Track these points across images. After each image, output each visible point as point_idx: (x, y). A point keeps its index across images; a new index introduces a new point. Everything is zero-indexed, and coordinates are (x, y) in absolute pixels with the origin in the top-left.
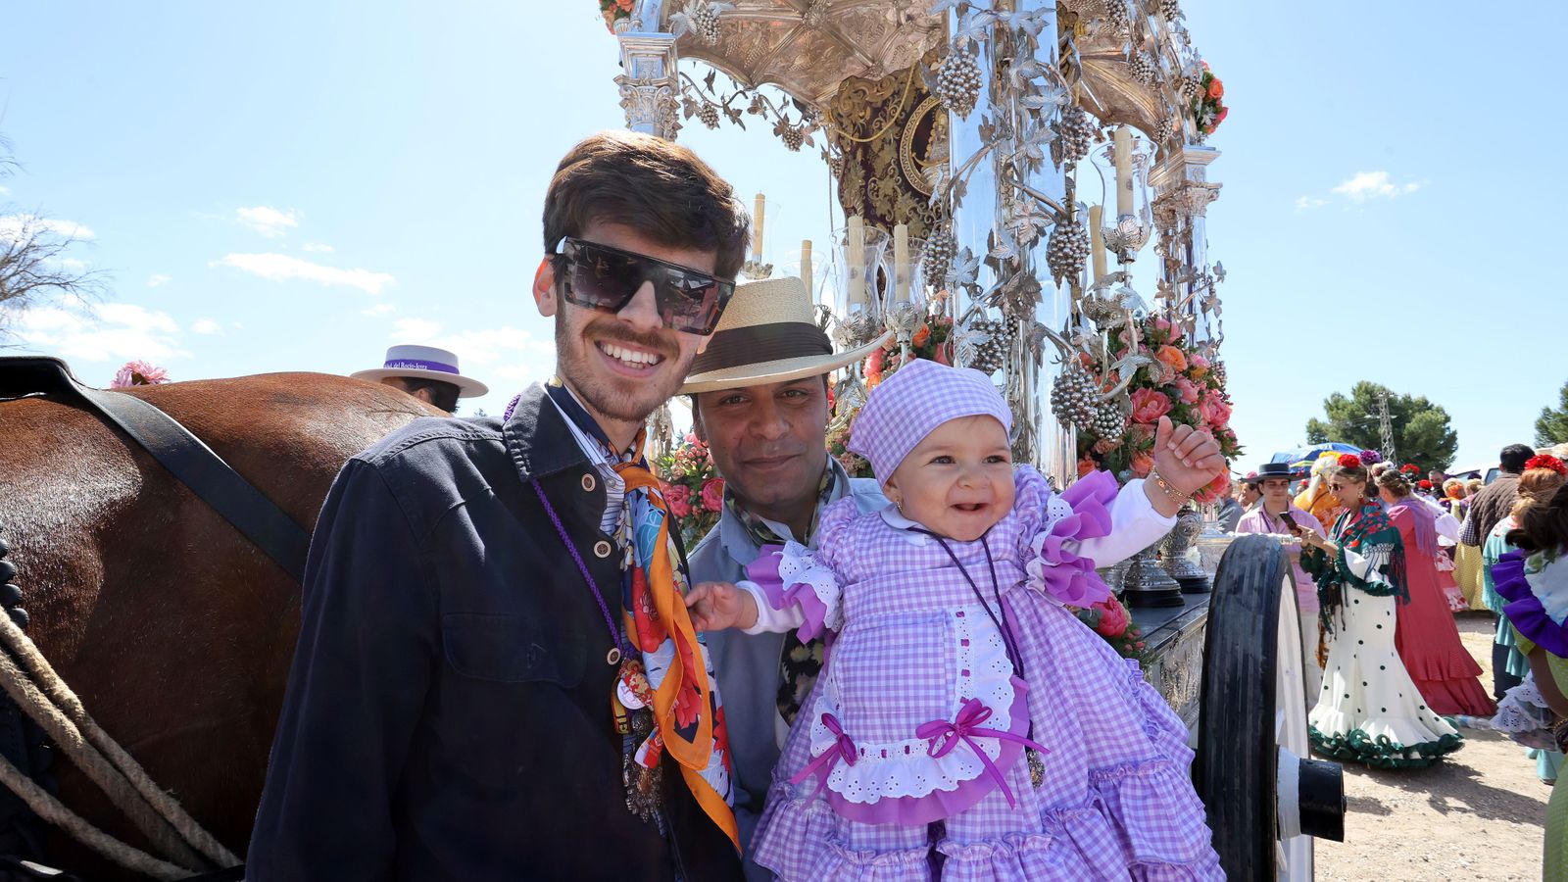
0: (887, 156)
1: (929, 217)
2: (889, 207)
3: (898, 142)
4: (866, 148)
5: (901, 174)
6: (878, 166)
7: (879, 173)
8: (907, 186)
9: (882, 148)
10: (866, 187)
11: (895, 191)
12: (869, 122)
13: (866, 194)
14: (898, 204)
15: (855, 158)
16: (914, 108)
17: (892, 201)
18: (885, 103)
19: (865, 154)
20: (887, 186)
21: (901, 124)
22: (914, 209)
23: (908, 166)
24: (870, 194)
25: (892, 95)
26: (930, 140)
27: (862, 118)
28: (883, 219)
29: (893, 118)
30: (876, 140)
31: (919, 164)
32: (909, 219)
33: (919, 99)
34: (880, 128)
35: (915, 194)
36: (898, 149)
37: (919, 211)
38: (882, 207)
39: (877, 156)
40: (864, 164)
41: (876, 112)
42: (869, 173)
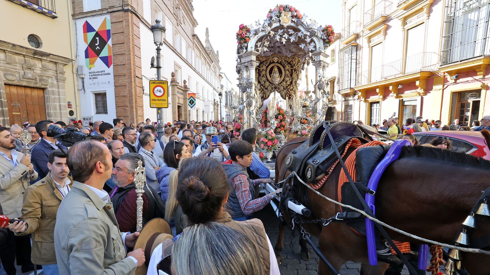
0: (264, 73)
3: (266, 71)
5: (267, 77)
6: (262, 74)
7: (262, 76)
8: (268, 80)
9: (262, 71)
10: (259, 78)
12: (260, 65)
14: (266, 83)
16: (269, 65)
17: (265, 82)
18: (263, 61)
19: (258, 71)
20: (264, 79)
21: (267, 67)
22: (269, 85)
23: (268, 76)
24: (260, 80)
25: (265, 60)
26: (273, 72)
28: (262, 85)
29: (265, 65)
30: (261, 68)
31: (270, 76)
32: (268, 87)
33: (271, 63)
34: (262, 67)
35: (269, 82)
36: (266, 72)
37: (271, 85)
38: (263, 83)
39: (261, 72)
40: (258, 73)
41: (261, 63)
42: (259, 75)
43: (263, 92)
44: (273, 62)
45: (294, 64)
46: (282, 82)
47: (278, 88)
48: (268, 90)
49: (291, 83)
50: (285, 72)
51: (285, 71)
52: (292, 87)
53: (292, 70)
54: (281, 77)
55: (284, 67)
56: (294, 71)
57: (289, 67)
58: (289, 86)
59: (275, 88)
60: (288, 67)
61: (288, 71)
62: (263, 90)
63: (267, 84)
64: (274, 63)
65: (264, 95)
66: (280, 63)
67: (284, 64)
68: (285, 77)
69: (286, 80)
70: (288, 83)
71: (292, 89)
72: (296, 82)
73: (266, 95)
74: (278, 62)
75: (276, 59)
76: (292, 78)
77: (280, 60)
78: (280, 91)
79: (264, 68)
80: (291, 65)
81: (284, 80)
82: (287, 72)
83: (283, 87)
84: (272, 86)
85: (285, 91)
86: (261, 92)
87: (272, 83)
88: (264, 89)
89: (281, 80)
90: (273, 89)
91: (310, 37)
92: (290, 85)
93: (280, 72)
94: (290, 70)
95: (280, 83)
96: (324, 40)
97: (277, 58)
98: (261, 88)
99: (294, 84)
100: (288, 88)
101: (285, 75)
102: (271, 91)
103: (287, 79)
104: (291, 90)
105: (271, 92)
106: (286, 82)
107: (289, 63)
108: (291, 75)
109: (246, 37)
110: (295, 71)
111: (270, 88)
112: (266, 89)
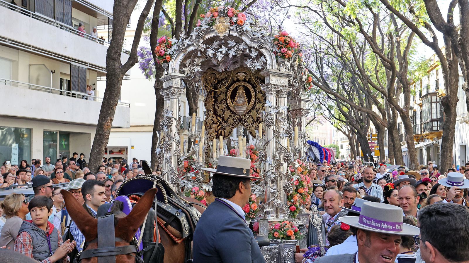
0: (222, 96)
1: (235, 119)
2: (222, 113)
3: (226, 93)
4: (215, 92)
5: (227, 103)
6: (219, 99)
7: (219, 101)
8: (228, 108)
9: (221, 94)
10: (215, 104)
11: (224, 108)
12: (217, 84)
13: (214, 107)
14: (225, 113)
15: (211, 94)
16: (231, 84)
17: (224, 111)
18: (222, 80)
19: (215, 94)
20: (223, 106)
21: (228, 88)
22: (231, 116)
23: (230, 102)
24: (216, 107)
25: (225, 78)
26: (236, 96)
27: (214, 82)
28: (220, 116)
29: (225, 85)
30: (219, 91)
31: (233, 102)
32: (229, 118)
33: (233, 82)
34: (220, 87)
35: (231, 111)
36: (226, 96)
37: (233, 117)
38: (220, 112)
39: (219, 96)
40: (214, 97)
41: (219, 82)
42: (216, 101)
43: (220, 126)
44: (238, 80)
46: (250, 111)
47: (244, 121)
48: (228, 123)
50: (256, 95)
51: (256, 93)
54: (249, 103)
55: (254, 88)
59: (240, 120)
60: (260, 87)
62: (221, 123)
63: (228, 113)
64: (240, 81)
65: (223, 131)
66: (249, 82)
67: (254, 83)
68: (255, 103)
69: (258, 108)
73: (226, 131)
75: (241, 76)
77: (249, 77)
78: (248, 126)
79: (224, 89)
81: (253, 108)
84: (235, 118)
85: (255, 124)
86: (218, 127)
87: (235, 113)
88: (223, 122)
89: (250, 108)
90: (236, 121)
93: (248, 95)
95: (248, 113)
97: (244, 74)
98: (218, 121)
101: (255, 100)
102: (233, 125)
105: (233, 127)
106: (257, 111)
111: (231, 121)
112: (225, 122)
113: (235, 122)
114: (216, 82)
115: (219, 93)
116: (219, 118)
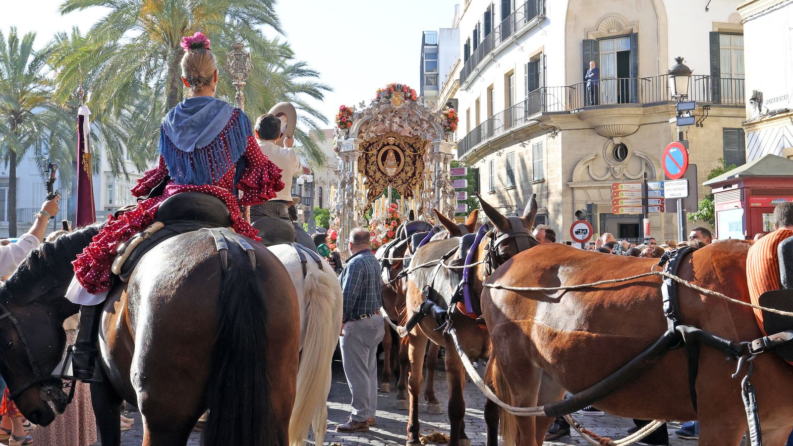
0: (373, 159)
2: (374, 174)
3: (377, 156)
4: (367, 155)
5: (378, 165)
6: (371, 160)
7: (371, 163)
8: (379, 170)
9: (372, 156)
10: (366, 166)
11: (376, 170)
12: (368, 147)
13: (366, 168)
15: (363, 156)
16: (382, 148)
17: (375, 173)
18: (374, 143)
19: (366, 156)
20: (374, 168)
21: (379, 151)
22: (382, 177)
23: (380, 164)
24: (368, 169)
25: (376, 142)
26: (387, 158)
28: (371, 176)
29: (376, 148)
30: (370, 153)
31: (383, 165)
32: (379, 179)
33: (384, 146)
34: (371, 150)
35: (382, 172)
36: (377, 158)
37: (383, 177)
38: (371, 173)
39: (370, 158)
40: (366, 159)
41: (370, 145)
42: (367, 162)
43: (371, 186)
44: (388, 144)
45: (419, 148)
46: (400, 173)
47: (394, 182)
48: (379, 183)
49: (414, 174)
50: (405, 159)
51: (405, 157)
52: (414, 181)
53: (415, 156)
55: (403, 151)
56: (417, 157)
57: (411, 151)
58: (411, 179)
59: (390, 181)
60: (408, 152)
61: (410, 157)
62: (372, 183)
63: (378, 175)
64: (390, 145)
65: (374, 191)
66: (398, 146)
67: (404, 148)
68: (404, 166)
69: (407, 171)
70: (410, 174)
71: (415, 183)
72: (420, 173)
73: (377, 191)
74: (394, 144)
75: (391, 140)
76: (415, 167)
77: (398, 142)
78: (397, 186)
79: (375, 152)
80: (414, 148)
81: (402, 170)
82: (408, 159)
83: (402, 180)
84: (386, 179)
85: (404, 185)
86: (369, 187)
87: (386, 174)
88: (374, 182)
89: (399, 170)
91: (427, 122)
92: (412, 177)
93: (398, 158)
94: (412, 157)
95: (398, 175)
96: (445, 127)
97: (394, 139)
98: (369, 182)
99: (417, 176)
100: (409, 181)
101: (405, 163)
102: (383, 186)
103: (408, 169)
104: (413, 185)
106: (406, 173)
107: (412, 146)
108: (414, 163)
109: (347, 121)
110: (419, 158)
111: (381, 182)
112: (376, 182)
113: (386, 182)
114: (368, 145)
115: (370, 155)
116: (370, 178)
